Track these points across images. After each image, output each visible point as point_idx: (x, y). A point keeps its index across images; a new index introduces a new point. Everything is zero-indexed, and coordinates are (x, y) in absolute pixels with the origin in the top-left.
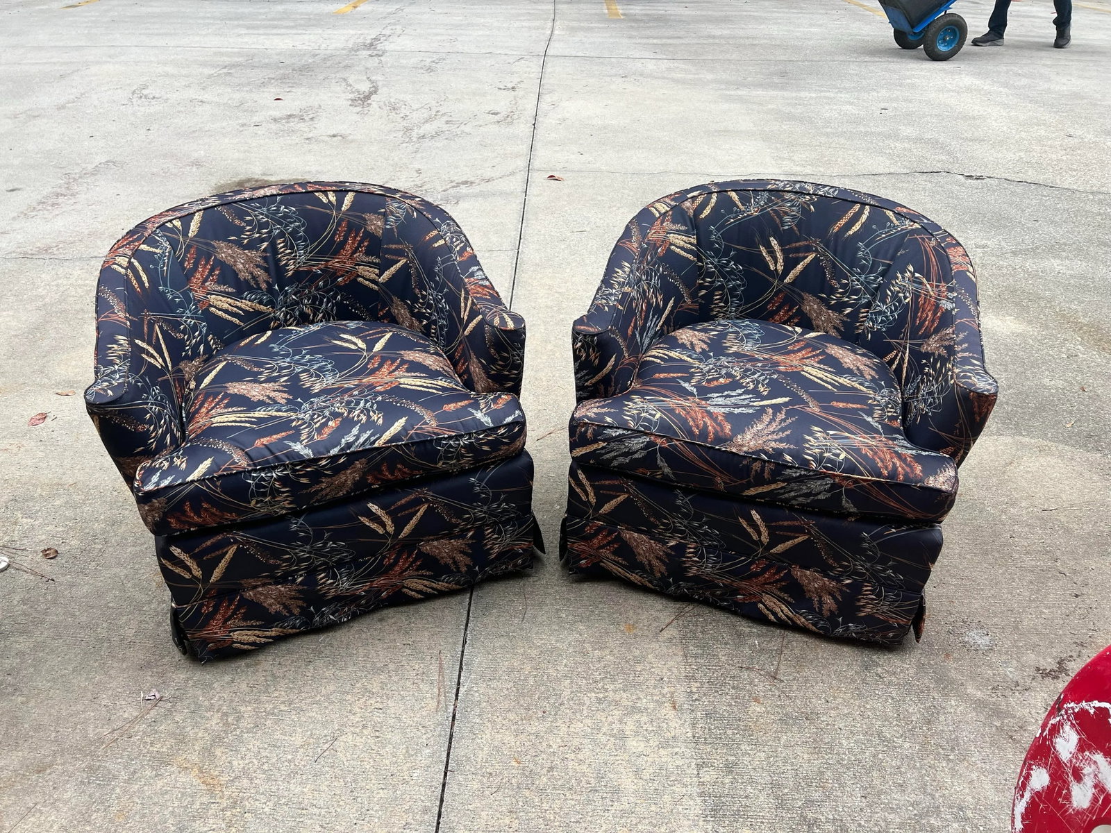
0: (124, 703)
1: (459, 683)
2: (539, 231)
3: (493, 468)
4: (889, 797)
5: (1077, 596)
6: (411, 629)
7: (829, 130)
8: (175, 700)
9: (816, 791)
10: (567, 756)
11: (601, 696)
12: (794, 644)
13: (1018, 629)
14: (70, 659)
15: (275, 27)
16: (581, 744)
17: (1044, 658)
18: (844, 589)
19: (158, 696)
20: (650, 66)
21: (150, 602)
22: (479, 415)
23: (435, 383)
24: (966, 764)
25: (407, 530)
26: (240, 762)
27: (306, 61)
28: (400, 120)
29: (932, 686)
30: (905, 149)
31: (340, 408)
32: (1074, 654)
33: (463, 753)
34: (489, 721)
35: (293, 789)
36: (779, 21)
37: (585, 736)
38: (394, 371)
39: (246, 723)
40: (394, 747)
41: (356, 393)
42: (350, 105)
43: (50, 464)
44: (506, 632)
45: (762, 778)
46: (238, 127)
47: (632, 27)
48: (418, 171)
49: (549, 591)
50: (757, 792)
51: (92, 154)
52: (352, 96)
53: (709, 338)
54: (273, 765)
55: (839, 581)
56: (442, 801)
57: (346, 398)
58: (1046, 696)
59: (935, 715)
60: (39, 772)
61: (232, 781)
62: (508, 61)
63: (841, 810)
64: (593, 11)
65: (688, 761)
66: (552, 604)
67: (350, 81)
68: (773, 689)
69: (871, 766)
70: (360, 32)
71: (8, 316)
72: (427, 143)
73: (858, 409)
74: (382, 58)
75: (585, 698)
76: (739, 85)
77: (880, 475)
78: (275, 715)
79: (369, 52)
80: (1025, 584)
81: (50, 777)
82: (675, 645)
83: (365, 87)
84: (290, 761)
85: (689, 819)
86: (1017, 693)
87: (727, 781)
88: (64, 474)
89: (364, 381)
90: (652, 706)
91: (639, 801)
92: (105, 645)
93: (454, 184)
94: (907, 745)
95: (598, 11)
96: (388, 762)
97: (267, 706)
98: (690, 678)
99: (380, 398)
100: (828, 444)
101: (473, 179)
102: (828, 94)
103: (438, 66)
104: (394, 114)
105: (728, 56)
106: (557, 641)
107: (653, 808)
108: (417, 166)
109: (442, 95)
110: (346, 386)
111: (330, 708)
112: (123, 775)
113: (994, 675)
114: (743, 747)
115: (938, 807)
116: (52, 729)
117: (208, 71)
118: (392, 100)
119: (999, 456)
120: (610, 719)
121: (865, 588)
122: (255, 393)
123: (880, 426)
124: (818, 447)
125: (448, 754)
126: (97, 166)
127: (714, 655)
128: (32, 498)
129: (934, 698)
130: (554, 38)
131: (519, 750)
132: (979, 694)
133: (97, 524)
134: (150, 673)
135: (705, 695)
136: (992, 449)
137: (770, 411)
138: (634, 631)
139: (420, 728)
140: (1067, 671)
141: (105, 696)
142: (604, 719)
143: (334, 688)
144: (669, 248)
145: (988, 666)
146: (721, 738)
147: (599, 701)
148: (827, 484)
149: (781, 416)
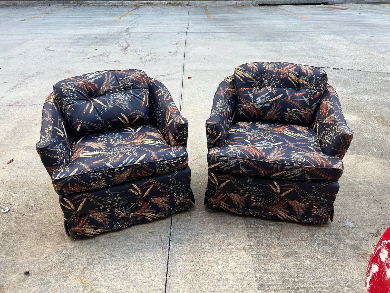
0: (52, 256)
1: (169, 245)
2: (188, 91)
3: (176, 172)
4: (322, 279)
5: (382, 208)
6: (152, 228)
7: (285, 54)
9: (296, 278)
10: (209, 269)
11: (220, 248)
12: (286, 228)
13: (362, 220)
14: (32, 242)
16: (214, 265)
17: (372, 230)
18: (307, 206)
20: (223, 35)
21: (60, 221)
22: (171, 153)
23: (157, 142)
24: (348, 267)
25: (146, 194)
26: (94, 275)
27: (104, 37)
28: (138, 55)
29: (334, 241)
30: (312, 60)
31: (123, 151)
32: (383, 228)
33: (172, 269)
34: (181, 258)
35: (113, 284)
36: (266, 19)
37: (214, 262)
38: (143, 138)
39: (96, 261)
40: (148, 268)
41: (129, 146)
42: (121, 51)
43: (22, 175)
44: (185, 227)
45: (278, 274)
46: (82, 59)
47: (216, 22)
49: (199, 213)
50: (276, 279)
51: (32, 70)
52: (121, 48)
53: (250, 124)
54: (106, 276)
55: (305, 204)
56: (166, 286)
57: (126, 148)
58: (374, 242)
59: (336, 250)
60: (23, 281)
61: (92, 282)
62: (174, 35)
63: (306, 284)
64: (202, 18)
65: (251, 269)
66: (200, 217)
67: (120, 43)
68: (279, 243)
69: (315, 269)
70: (123, 27)
71: (5, 125)
72: (148, 63)
73: (306, 144)
74: (130, 35)
75: (214, 249)
76: (254, 40)
77: (318, 166)
78: (106, 259)
79: (126, 33)
80: (364, 204)
81: (27, 283)
82: (244, 230)
83: (125, 45)
84: (112, 274)
85: (253, 289)
86: (364, 242)
87: (265, 276)
88: (27, 178)
89: (132, 142)
90: (237, 251)
91: (235, 284)
92: (45, 236)
93: (158, 76)
94: (327, 261)
95: (203, 17)
96: (146, 273)
97: (102, 255)
98: (250, 241)
99: (137, 148)
100: (299, 156)
101: (164, 74)
102: (284, 43)
103: (150, 37)
104: (136, 53)
105: (249, 31)
106: (203, 230)
107: (240, 286)
109: (152, 47)
110: (126, 143)
111: (125, 255)
112: (53, 281)
113: (355, 236)
114: (270, 264)
115: (339, 282)
116: (27, 266)
117: (70, 41)
118: (135, 49)
119: (352, 162)
120: (223, 256)
121: (314, 205)
122: (94, 146)
123: (314, 149)
125: (167, 270)
126: (34, 74)
127: (258, 233)
128: (16, 187)
129: (335, 245)
130: (189, 27)
131: (192, 267)
132: (351, 243)
133: (39, 195)
134: (61, 246)
135: (255, 246)
136: (349, 159)
137: (277, 147)
138: (230, 225)
139: (157, 261)
140: (380, 233)
141: (45, 254)
142: (221, 256)
143: (126, 248)
144: (233, 94)
145: (353, 233)
146: (262, 261)
147: (219, 250)
148: (300, 170)
149: (281, 148)
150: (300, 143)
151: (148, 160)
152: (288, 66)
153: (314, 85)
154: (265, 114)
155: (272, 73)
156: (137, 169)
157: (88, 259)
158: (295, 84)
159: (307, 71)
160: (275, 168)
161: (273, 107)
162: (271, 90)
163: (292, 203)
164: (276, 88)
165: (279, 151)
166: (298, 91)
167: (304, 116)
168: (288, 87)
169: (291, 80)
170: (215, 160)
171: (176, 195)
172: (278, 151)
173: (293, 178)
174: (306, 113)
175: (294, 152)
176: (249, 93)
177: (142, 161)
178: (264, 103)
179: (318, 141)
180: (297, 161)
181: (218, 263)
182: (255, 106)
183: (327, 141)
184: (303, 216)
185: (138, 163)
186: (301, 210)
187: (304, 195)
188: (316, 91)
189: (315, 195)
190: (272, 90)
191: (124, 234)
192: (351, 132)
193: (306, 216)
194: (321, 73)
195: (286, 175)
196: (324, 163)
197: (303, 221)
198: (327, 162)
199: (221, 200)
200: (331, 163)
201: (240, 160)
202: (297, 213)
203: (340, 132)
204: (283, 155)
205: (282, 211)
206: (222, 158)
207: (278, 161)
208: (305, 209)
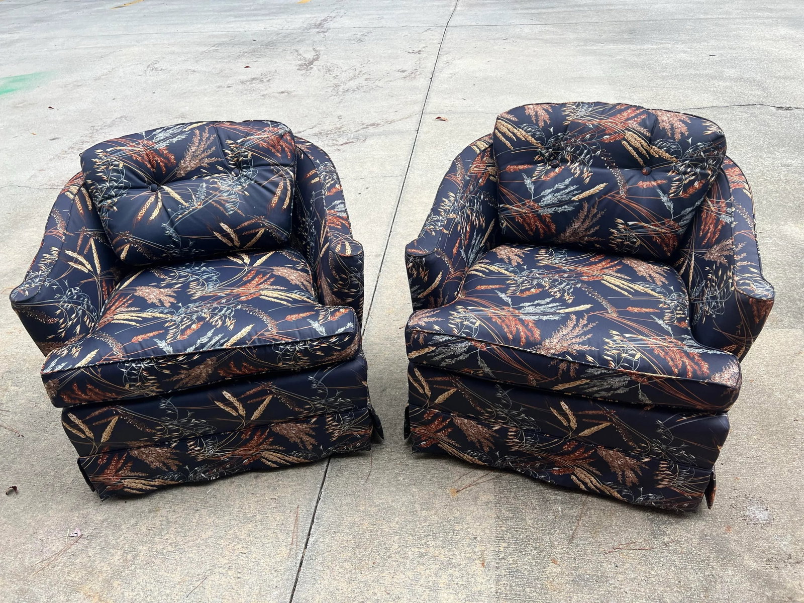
0: (54, 538)
1: (309, 535)
2: (424, 160)
3: (330, 370)
6: (279, 486)
7: (665, 74)
8: (91, 537)
11: (423, 551)
12: (592, 511)
13: (795, 505)
14: (22, 500)
15: (255, 15)
16: (401, 593)
18: (644, 466)
19: (79, 534)
20: (527, 30)
22: (315, 325)
25: (256, 414)
26: (131, 594)
27: (272, 38)
28: (331, 79)
29: (712, 556)
30: (726, 87)
33: (304, 596)
34: (329, 569)
37: (404, 587)
39: (141, 560)
41: (224, 301)
42: (298, 69)
44: (353, 492)
46: (215, 88)
47: (516, 1)
48: (340, 117)
49: (392, 457)
51: (112, 111)
52: (300, 63)
53: (523, 253)
55: (639, 459)
57: (215, 305)
59: (713, 583)
62: (419, 32)
66: (393, 469)
67: (301, 52)
68: (570, 552)
70: (314, 16)
71: (33, 231)
72: (349, 95)
73: (650, 313)
74: (326, 34)
76: (595, 42)
77: (670, 373)
78: (164, 555)
79: (317, 30)
82: (491, 509)
83: (310, 56)
84: (168, 595)
86: (789, 565)
89: (235, 291)
90: (464, 562)
92: (50, 489)
93: (365, 126)
97: (158, 546)
98: (500, 539)
99: (239, 307)
100: (626, 346)
101: (379, 122)
102: (667, 46)
103: (366, 38)
104: (328, 74)
106: (393, 501)
108: (339, 113)
109: (366, 59)
110: (219, 294)
111: (206, 551)
113: (770, 547)
117: (202, 49)
118: (329, 64)
119: (789, 347)
120: (428, 572)
121: (661, 466)
123: (670, 328)
124: (616, 349)
125: (292, 595)
126: (114, 120)
127: (522, 519)
128: (21, 371)
129: (713, 568)
130: (456, 12)
131: (350, 595)
132: (754, 565)
134: (77, 515)
135: (510, 554)
136: (783, 340)
137: (574, 317)
138: (458, 494)
139: (273, 572)
141: (42, 532)
142: (423, 572)
143: (212, 533)
144: (489, 179)
145: (765, 539)
146: (519, 595)
147: (421, 555)
148: (624, 381)
149: (583, 322)
150: (636, 310)
151: (256, 341)
152: (625, 114)
153: (688, 162)
154: (561, 229)
155: (583, 129)
156: (230, 359)
157: (126, 552)
158: (640, 160)
159: (672, 125)
160: (563, 370)
161: (582, 215)
162: (579, 172)
163: (606, 455)
164: (591, 166)
165: (577, 329)
166: (649, 175)
167: (659, 240)
168: (621, 166)
169: (630, 148)
170: (421, 340)
171: (330, 419)
172: (574, 328)
173: (609, 398)
174: (664, 233)
175: (614, 332)
176: (525, 177)
177: (241, 341)
178: (561, 203)
179: (687, 304)
180: (620, 358)
181: (412, 591)
182: (537, 211)
183: (707, 308)
184: (634, 487)
185: (232, 346)
186: (630, 474)
187: (638, 441)
188: (693, 177)
189: (664, 442)
190: (582, 173)
191: (215, 497)
192: (769, 290)
193: (641, 489)
194: (709, 132)
195: (590, 390)
196: (689, 367)
197: (635, 500)
198: (697, 364)
199: (439, 431)
200: (708, 369)
201: (479, 345)
202: (620, 478)
203: (737, 291)
204: (584, 338)
205: (584, 468)
206: (437, 338)
207: (571, 355)
208: (640, 473)
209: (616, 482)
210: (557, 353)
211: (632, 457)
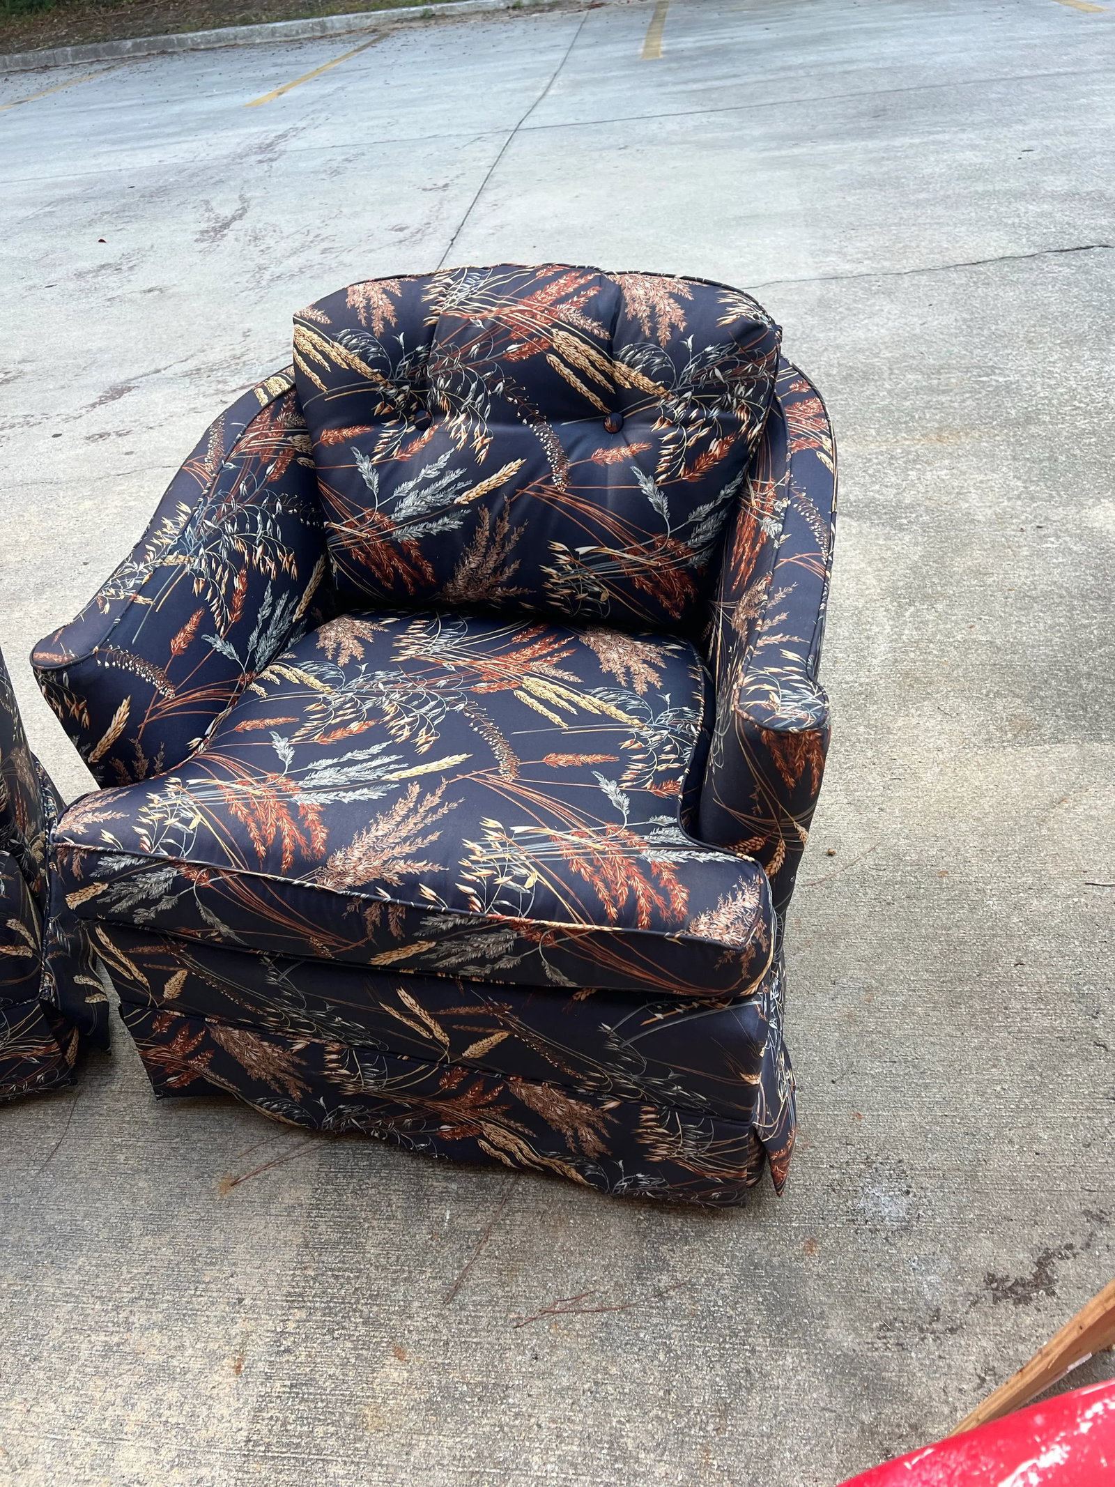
11: (116, 1339)
13: (975, 1178)
15: (151, 137)
16: (35, 1451)
17: (1010, 1251)
18: (609, 1117)
20: (671, 125)
27: (166, 180)
28: (255, 255)
29: (758, 1320)
32: (1078, 1241)
36: (903, 31)
37: (48, 1434)
42: (197, 240)
46: (23, 291)
47: (669, 69)
48: (246, 334)
49: (119, 1105)
52: (204, 226)
55: (597, 1104)
59: (744, 1393)
62: (457, 145)
64: (621, 54)
66: (111, 1134)
67: (213, 204)
68: (441, 1326)
70: (264, 129)
72: (281, 287)
73: (594, 765)
74: (274, 164)
75: (84, 1346)
77: (602, 918)
79: (260, 157)
80: (1017, 1070)
82: (296, 1224)
83: (227, 212)
86: (930, 1337)
90: (196, 1366)
94: (660, 1470)
95: (628, 53)
98: (295, 1299)
100: (508, 856)
103: (350, 165)
104: (251, 247)
105: (800, 96)
106: (86, 1216)
108: (248, 325)
109: (335, 210)
113: (894, 1292)
118: (260, 226)
119: (1042, 788)
120: (110, 1395)
121: (645, 1117)
123: (626, 802)
124: (486, 865)
127: (357, 1246)
129: (753, 1351)
130: (542, 102)
132: (849, 1342)
135: (306, 1339)
136: (1033, 773)
137: (416, 790)
138: (233, 1191)
140: (1051, 1281)
142: (98, 1395)
144: (294, 463)
145: (888, 1269)
146: (298, 1445)
147: (107, 1352)
148: (507, 941)
149: (432, 800)
150: (563, 760)
152: (553, 289)
153: (688, 394)
154: (446, 573)
155: (465, 331)
158: (593, 397)
159: (653, 308)
160: (374, 923)
161: (483, 535)
162: (464, 437)
163: (528, 1096)
164: (492, 420)
165: (412, 821)
166: (618, 433)
167: (647, 586)
168: (554, 416)
169: (567, 371)
170: (76, 868)
172: (406, 817)
174: (657, 568)
175: (493, 824)
176: (359, 456)
178: (437, 512)
180: (492, 887)
182: (390, 534)
184: (602, 1160)
186: (587, 1134)
188: (705, 432)
189: (631, 1068)
190: (471, 438)
193: (620, 1163)
194: (730, 319)
195: (447, 962)
196: (643, 900)
197: (612, 1186)
198: (663, 890)
199: (192, 1055)
200: (686, 903)
201: (194, 875)
202: (571, 1144)
203: (738, 714)
204: (421, 843)
205: (498, 1124)
206: (106, 862)
207: (387, 886)
208: (604, 1132)
209: (564, 1152)
210: (358, 883)
211: (582, 1099)
